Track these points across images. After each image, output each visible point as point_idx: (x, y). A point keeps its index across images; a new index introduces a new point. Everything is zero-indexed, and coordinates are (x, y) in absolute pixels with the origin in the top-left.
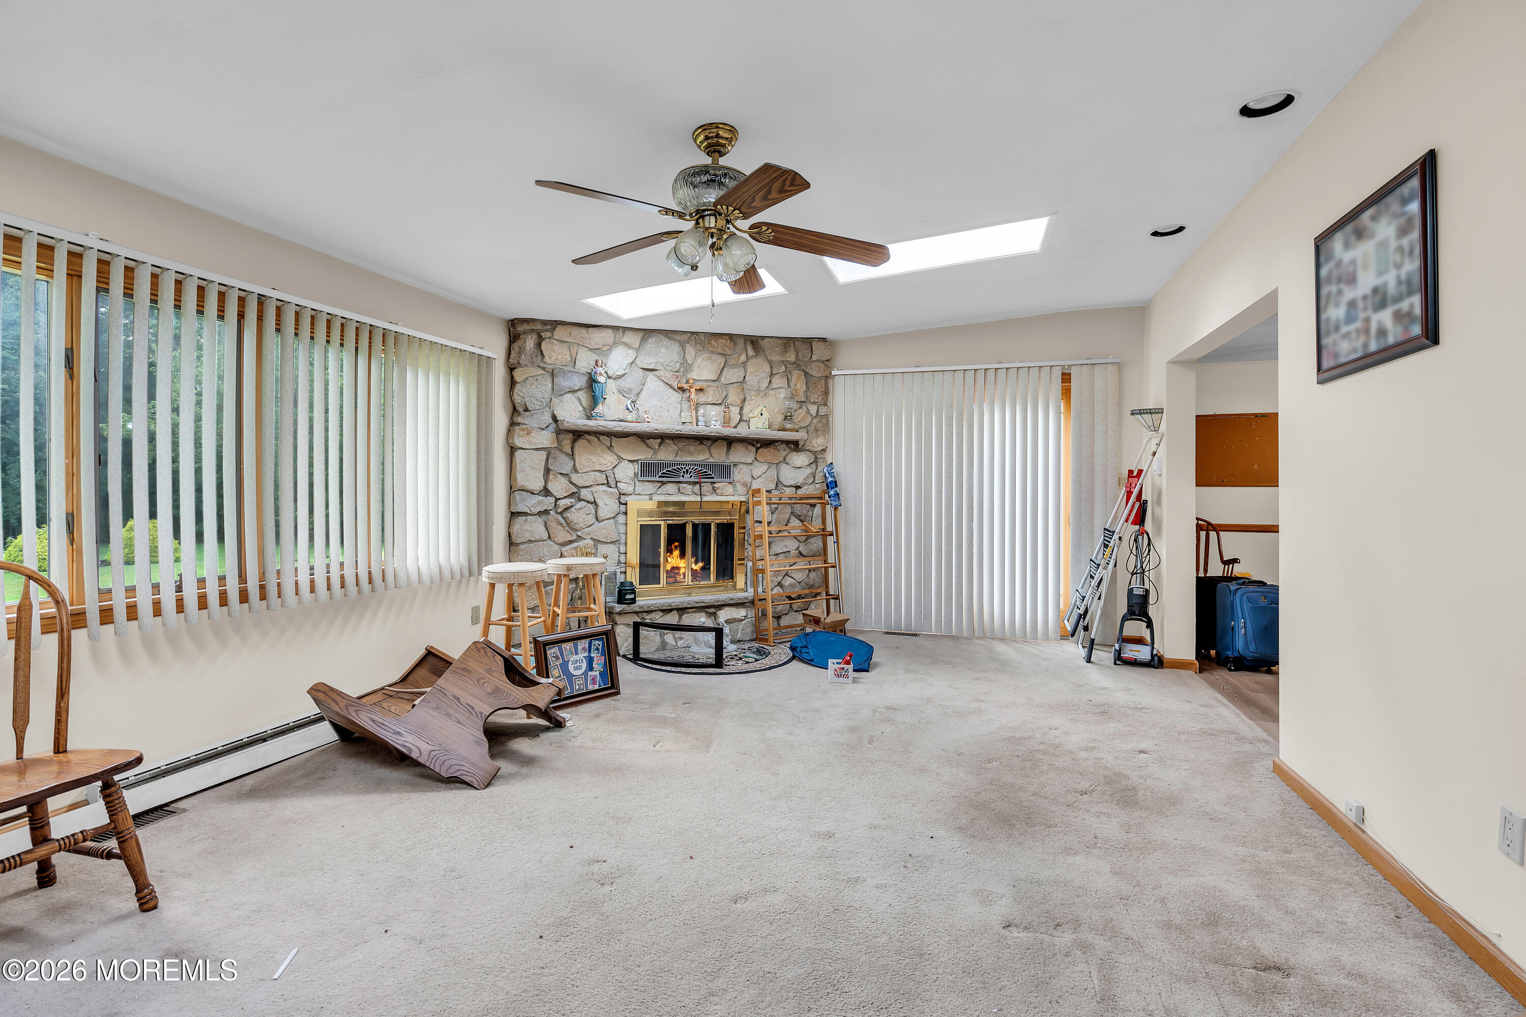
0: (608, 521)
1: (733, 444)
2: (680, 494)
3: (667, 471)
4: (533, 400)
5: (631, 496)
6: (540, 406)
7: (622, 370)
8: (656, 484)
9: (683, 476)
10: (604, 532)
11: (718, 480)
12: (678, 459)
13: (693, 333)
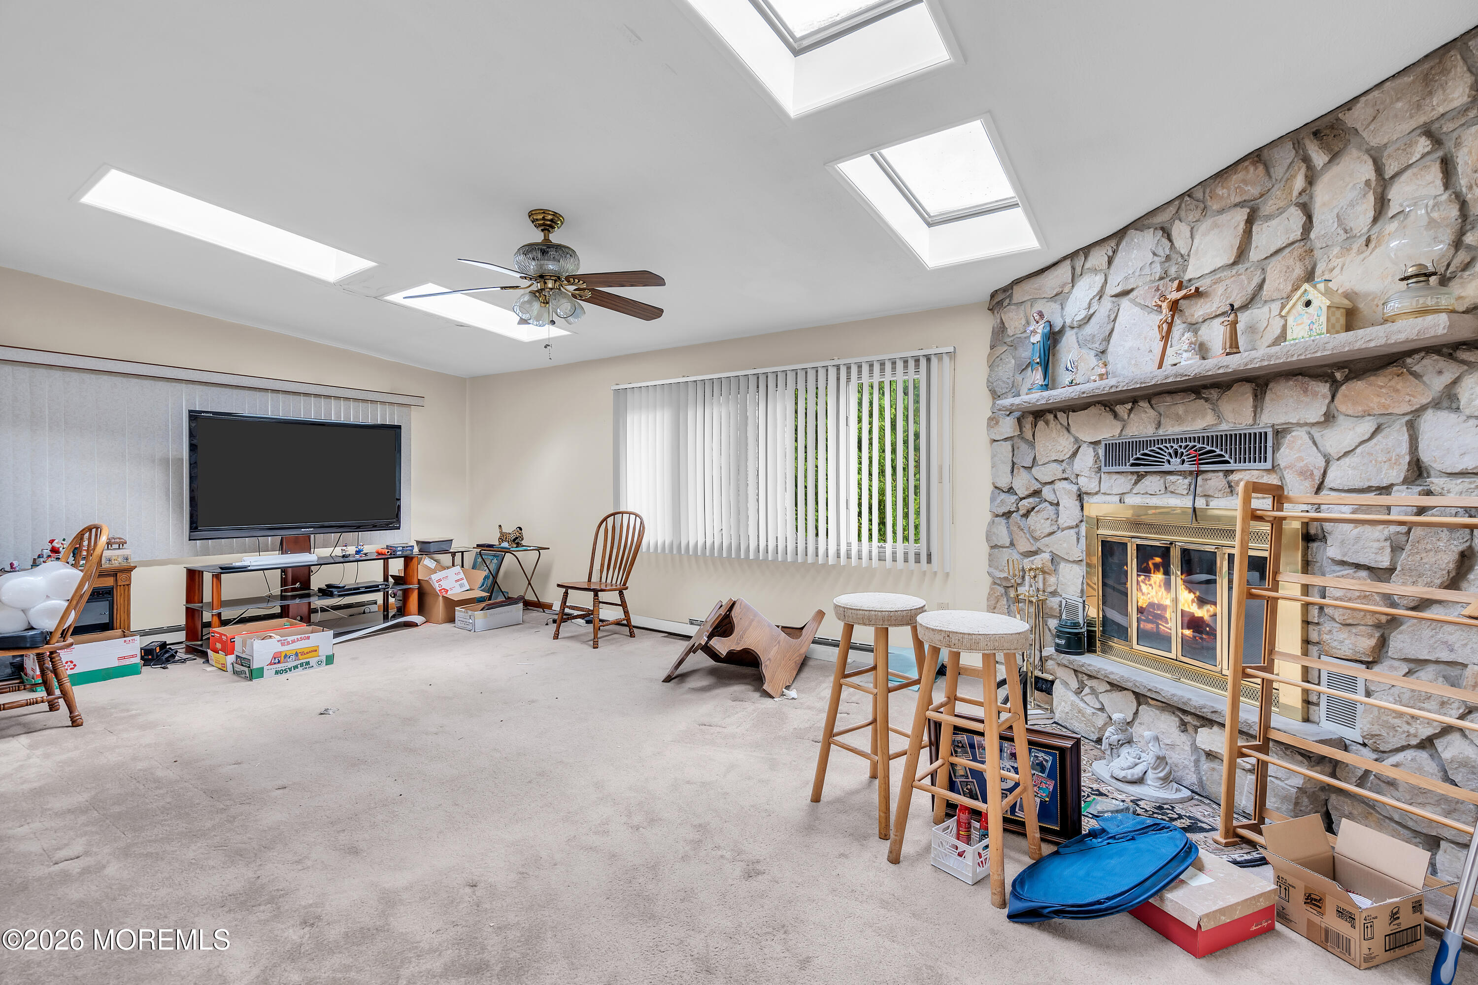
0: (1068, 531)
1: (1271, 385)
2: (1169, 495)
3: (1142, 454)
4: (1000, 383)
5: (1097, 496)
7: (1084, 311)
8: (1130, 477)
9: (1169, 462)
10: (1065, 545)
11: (1242, 466)
12: (1161, 432)
13: (1181, 196)
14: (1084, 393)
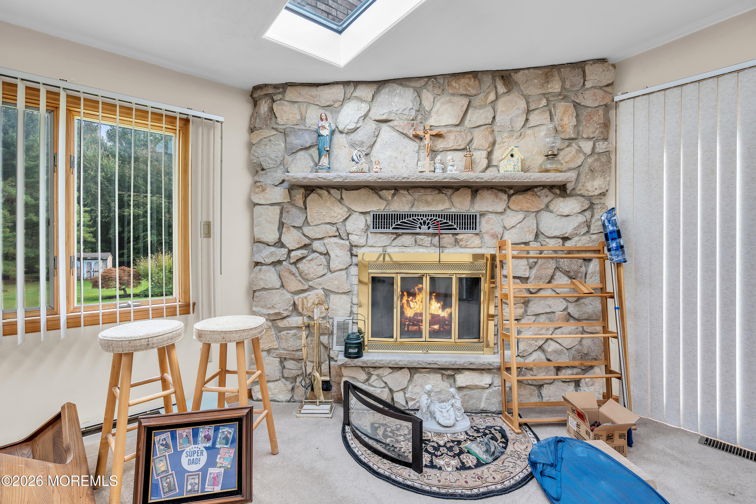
0: (339, 272)
1: (479, 192)
2: (417, 246)
3: (401, 222)
4: (268, 159)
5: (364, 248)
6: (274, 164)
7: (354, 124)
8: (391, 236)
9: (420, 228)
10: (336, 282)
11: (461, 231)
12: (414, 210)
13: (429, 77)
14: (380, 179)
